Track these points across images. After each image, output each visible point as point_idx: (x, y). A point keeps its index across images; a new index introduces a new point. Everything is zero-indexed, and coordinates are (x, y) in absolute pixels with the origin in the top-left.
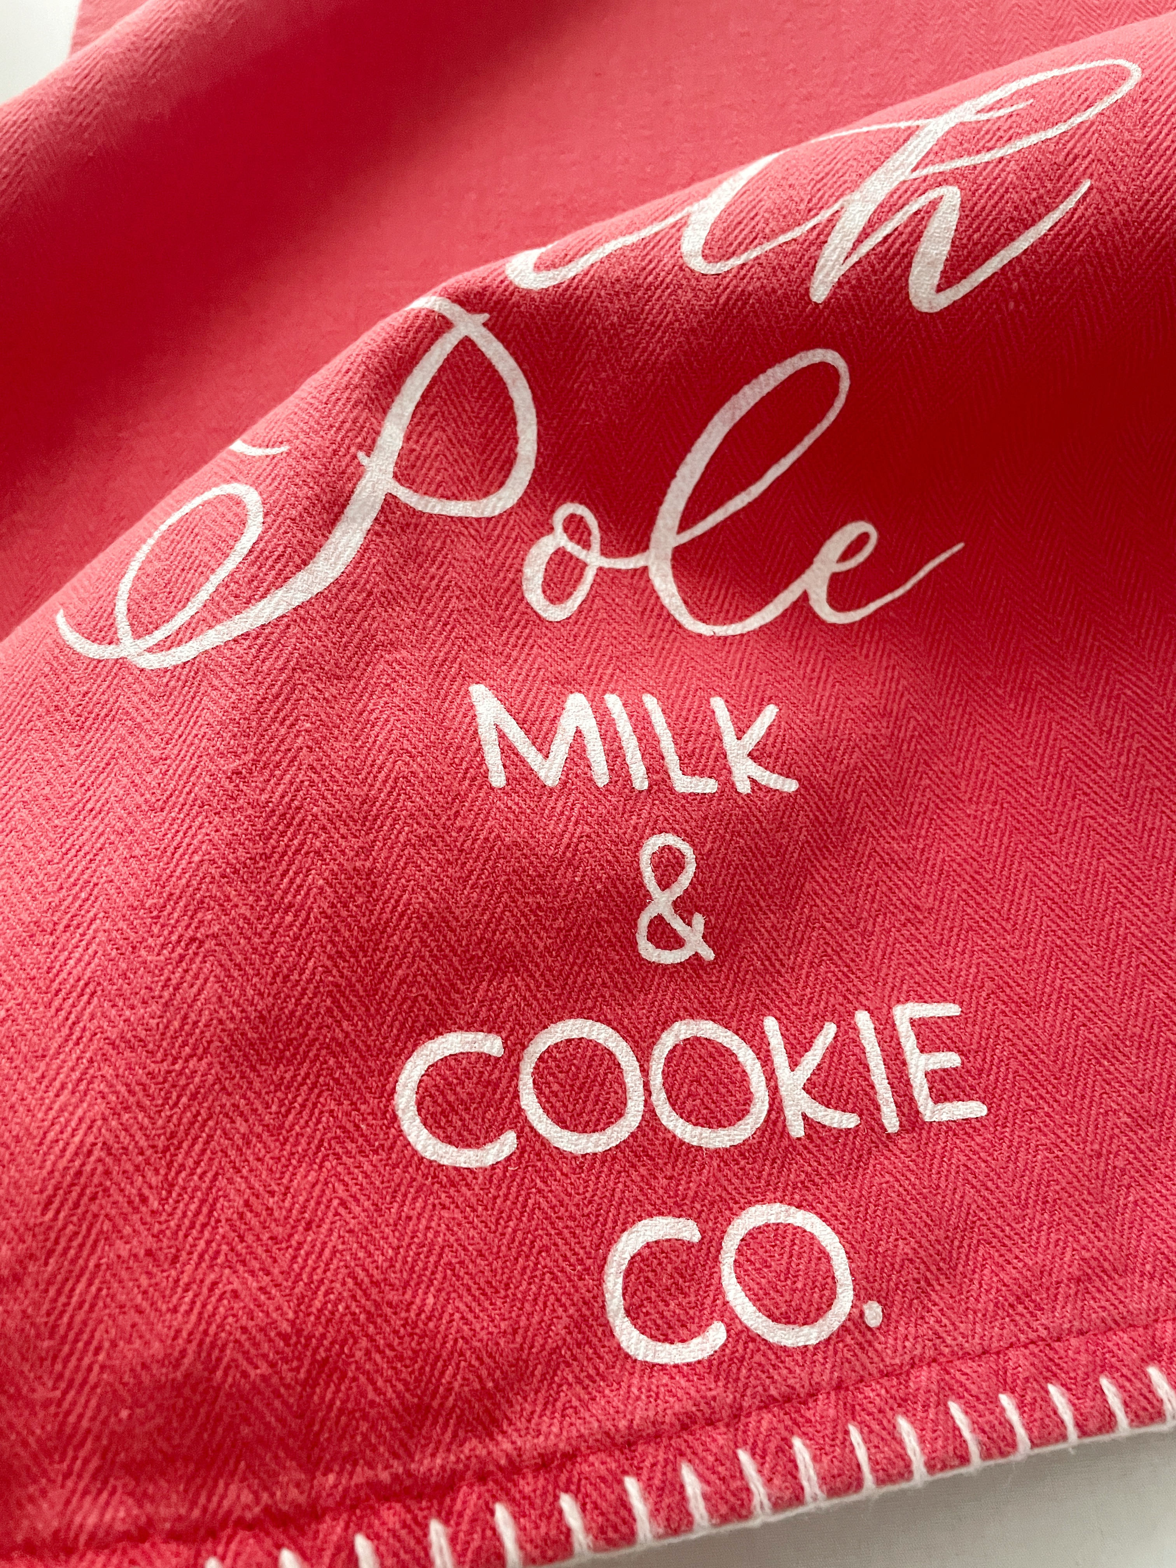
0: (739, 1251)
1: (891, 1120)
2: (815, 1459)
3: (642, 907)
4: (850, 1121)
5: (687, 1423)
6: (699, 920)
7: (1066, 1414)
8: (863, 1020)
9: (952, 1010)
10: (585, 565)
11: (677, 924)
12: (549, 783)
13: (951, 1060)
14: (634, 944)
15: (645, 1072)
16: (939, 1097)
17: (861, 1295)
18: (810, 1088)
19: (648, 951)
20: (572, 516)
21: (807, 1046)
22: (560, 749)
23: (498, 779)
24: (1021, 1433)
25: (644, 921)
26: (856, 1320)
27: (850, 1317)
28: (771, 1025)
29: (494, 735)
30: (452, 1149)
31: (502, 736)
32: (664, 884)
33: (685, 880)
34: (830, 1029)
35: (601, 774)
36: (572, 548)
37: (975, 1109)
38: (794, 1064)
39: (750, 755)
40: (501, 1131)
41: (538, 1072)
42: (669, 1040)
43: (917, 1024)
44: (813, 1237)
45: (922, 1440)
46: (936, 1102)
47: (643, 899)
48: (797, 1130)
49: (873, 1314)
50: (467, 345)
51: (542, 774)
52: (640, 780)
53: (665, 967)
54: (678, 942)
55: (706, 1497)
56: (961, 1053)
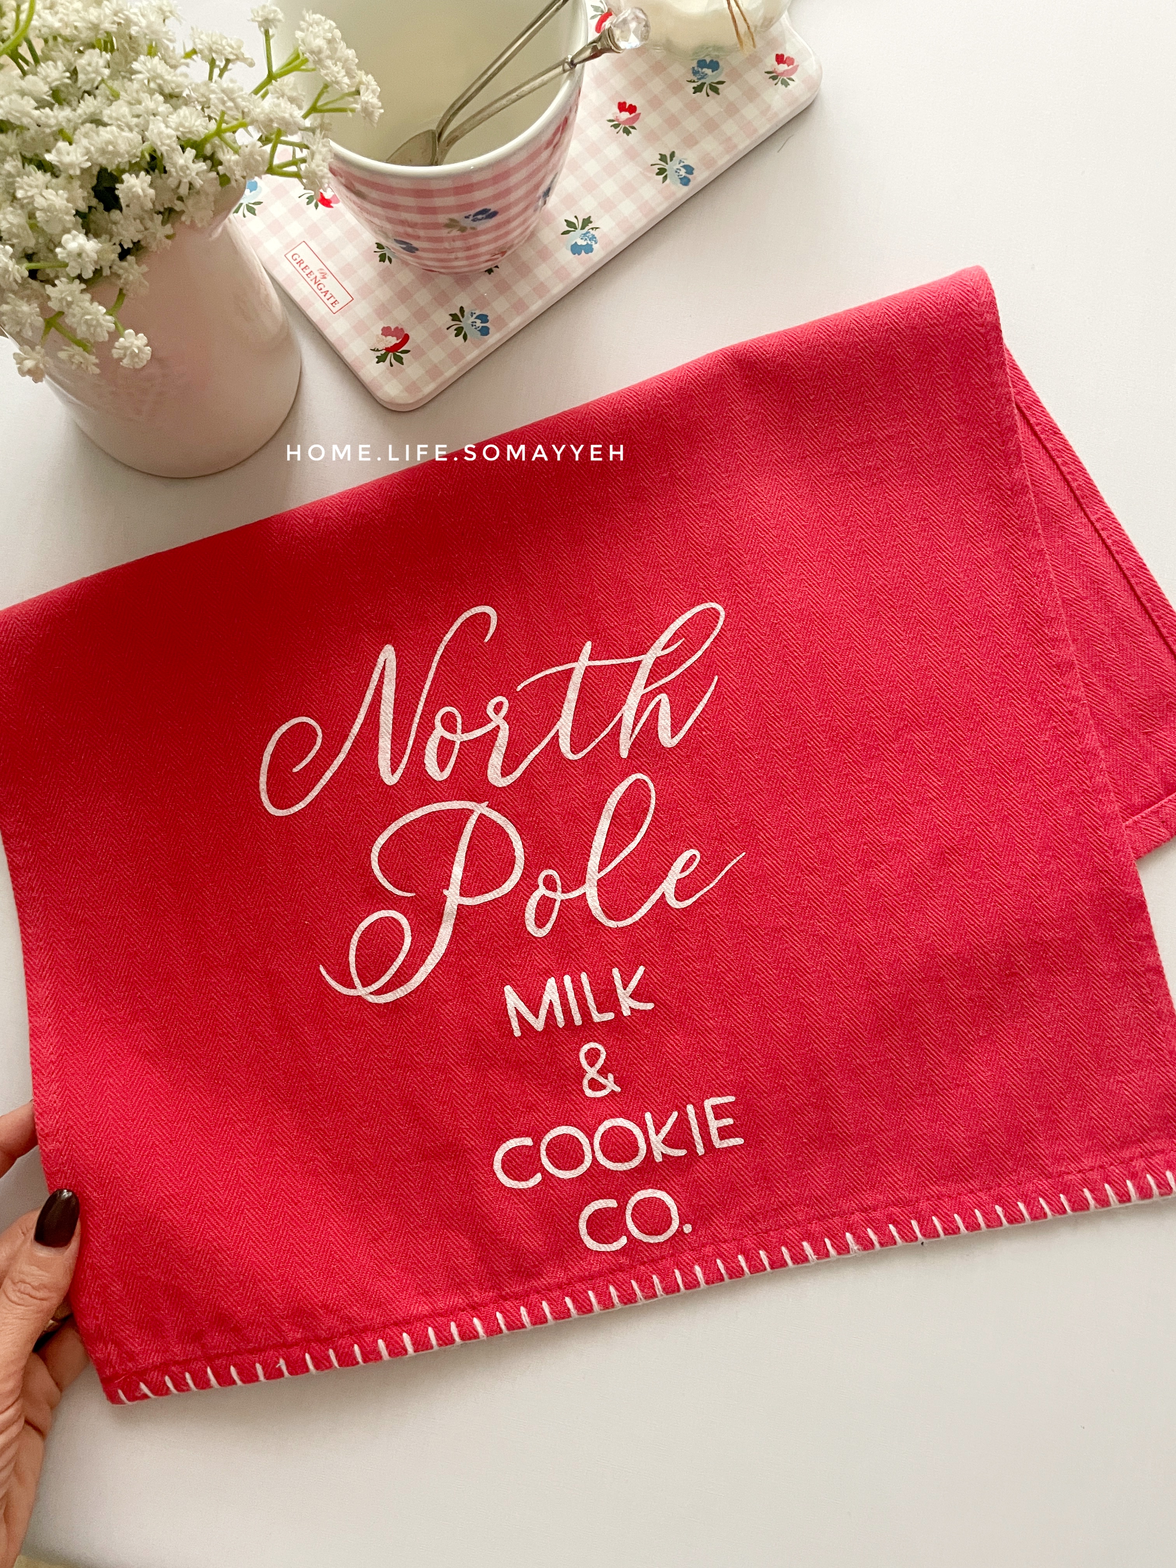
0: (633, 1209)
1: (700, 1150)
2: (661, 1282)
3: (583, 1077)
4: (682, 1153)
5: (612, 1271)
6: (611, 1076)
7: (766, 1262)
8: (690, 1109)
9: (732, 1099)
10: (555, 900)
11: (602, 1080)
12: (540, 1030)
13: (729, 1121)
14: (583, 1092)
15: (592, 1144)
17: (682, 1222)
18: (665, 1142)
19: (589, 1093)
20: (547, 876)
21: (664, 1124)
22: (543, 1012)
23: (517, 1033)
24: (746, 1269)
25: (585, 1082)
26: (680, 1231)
27: (677, 1230)
28: (648, 1116)
29: (515, 1012)
30: (516, 1182)
31: (518, 1012)
32: (592, 1065)
33: (601, 1062)
34: (675, 1114)
35: (561, 1021)
36: (550, 894)
37: (739, 1141)
38: (657, 1132)
39: (630, 996)
40: (535, 1174)
41: (547, 1149)
42: (601, 1129)
43: (714, 1108)
44: (663, 1202)
45: (704, 1274)
46: (721, 1140)
47: (583, 1073)
48: (659, 1158)
49: (688, 1229)
50: (482, 816)
51: (535, 1027)
52: (578, 1020)
53: (598, 1099)
54: (604, 1087)
55: (619, 1297)
56: (734, 1118)
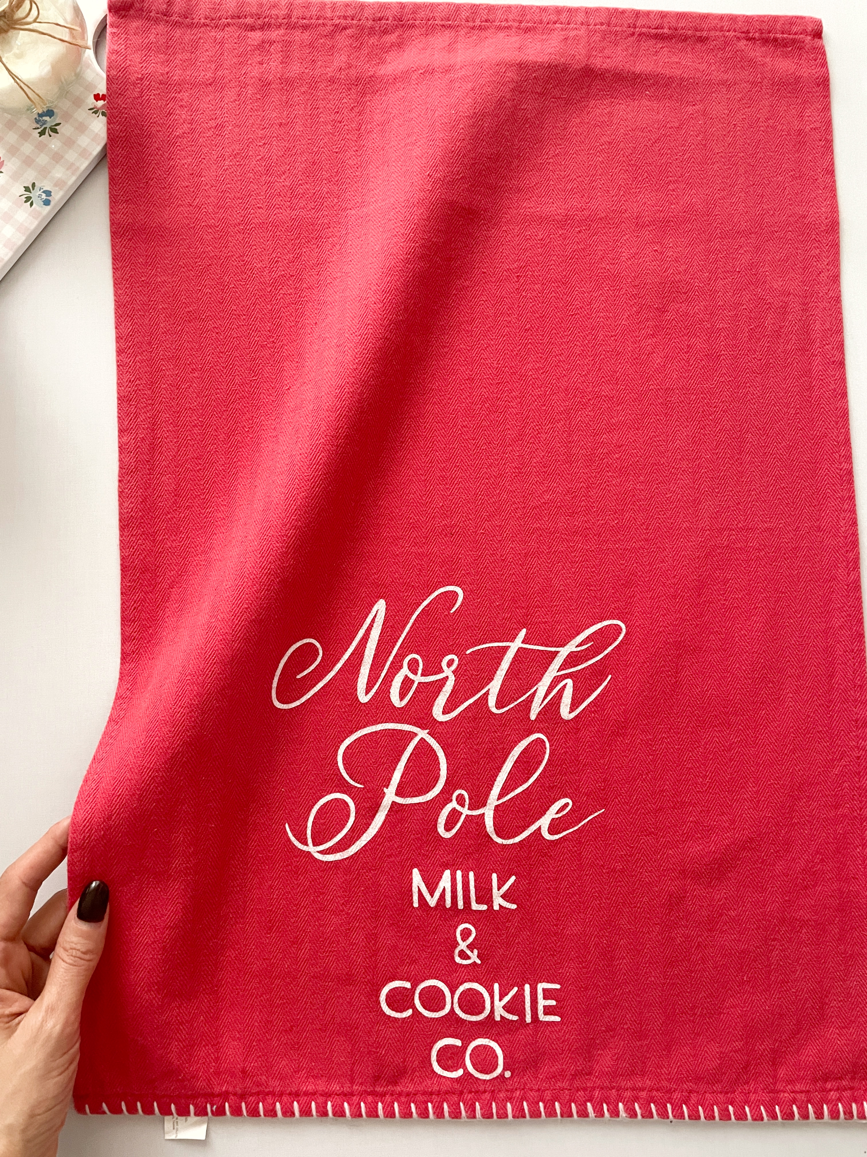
0: (472, 1051)
1: (528, 1019)
2: (481, 1109)
3: (456, 947)
4: (515, 1018)
5: (447, 1093)
6: (476, 952)
7: (558, 1111)
8: (527, 987)
9: (558, 986)
10: (462, 813)
11: (469, 952)
12: (432, 906)
13: (553, 1003)
14: (453, 958)
15: (452, 998)
16: (546, 1013)
17: (505, 1069)
18: (504, 1007)
19: (458, 960)
20: (460, 794)
21: (507, 994)
22: (437, 894)
23: (416, 905)
24: (543, 1114)
25: (457, 951)
26: (502, 1075)
27: (500, 1075)
28: (496, 986)
29: (417, 889)
30: (394, 1012)
31: (419, 890)
32: (464, 940)
33: (471, 939)
34: (516, 989)
35: (448, 903)
36: (459, 808)
37: (557, 1019)
38: (500, 1000)
39: (502, 896)
40: (408, 1009)
41: (420, 994)
42: (461, 988)
43: (544, 990)
44: (494, 1051)
45: (513, 1110)
46: (545, 1015)
47: (456, 944)
48: (498, 1018)
49: (508, 1074)
50: (422, 740)
51: (430, 904)
52: (461, 905)
53: (464, 965)
54: (468, 958)
55: (449, 1112)
56: (556, 1001)
